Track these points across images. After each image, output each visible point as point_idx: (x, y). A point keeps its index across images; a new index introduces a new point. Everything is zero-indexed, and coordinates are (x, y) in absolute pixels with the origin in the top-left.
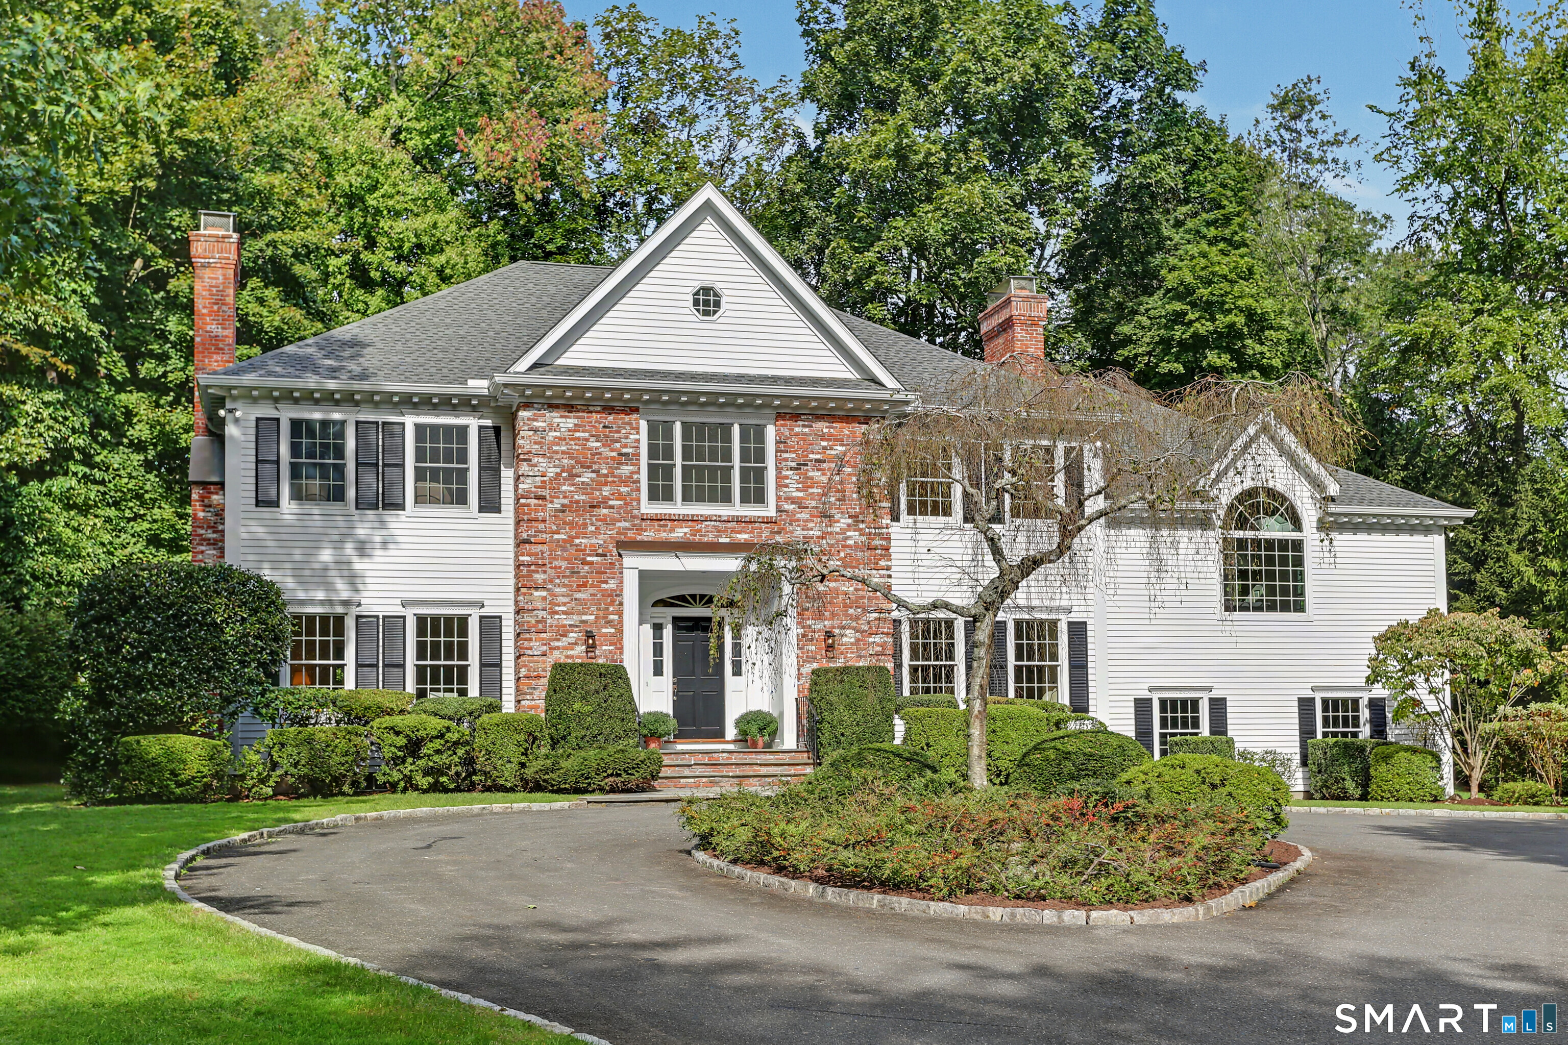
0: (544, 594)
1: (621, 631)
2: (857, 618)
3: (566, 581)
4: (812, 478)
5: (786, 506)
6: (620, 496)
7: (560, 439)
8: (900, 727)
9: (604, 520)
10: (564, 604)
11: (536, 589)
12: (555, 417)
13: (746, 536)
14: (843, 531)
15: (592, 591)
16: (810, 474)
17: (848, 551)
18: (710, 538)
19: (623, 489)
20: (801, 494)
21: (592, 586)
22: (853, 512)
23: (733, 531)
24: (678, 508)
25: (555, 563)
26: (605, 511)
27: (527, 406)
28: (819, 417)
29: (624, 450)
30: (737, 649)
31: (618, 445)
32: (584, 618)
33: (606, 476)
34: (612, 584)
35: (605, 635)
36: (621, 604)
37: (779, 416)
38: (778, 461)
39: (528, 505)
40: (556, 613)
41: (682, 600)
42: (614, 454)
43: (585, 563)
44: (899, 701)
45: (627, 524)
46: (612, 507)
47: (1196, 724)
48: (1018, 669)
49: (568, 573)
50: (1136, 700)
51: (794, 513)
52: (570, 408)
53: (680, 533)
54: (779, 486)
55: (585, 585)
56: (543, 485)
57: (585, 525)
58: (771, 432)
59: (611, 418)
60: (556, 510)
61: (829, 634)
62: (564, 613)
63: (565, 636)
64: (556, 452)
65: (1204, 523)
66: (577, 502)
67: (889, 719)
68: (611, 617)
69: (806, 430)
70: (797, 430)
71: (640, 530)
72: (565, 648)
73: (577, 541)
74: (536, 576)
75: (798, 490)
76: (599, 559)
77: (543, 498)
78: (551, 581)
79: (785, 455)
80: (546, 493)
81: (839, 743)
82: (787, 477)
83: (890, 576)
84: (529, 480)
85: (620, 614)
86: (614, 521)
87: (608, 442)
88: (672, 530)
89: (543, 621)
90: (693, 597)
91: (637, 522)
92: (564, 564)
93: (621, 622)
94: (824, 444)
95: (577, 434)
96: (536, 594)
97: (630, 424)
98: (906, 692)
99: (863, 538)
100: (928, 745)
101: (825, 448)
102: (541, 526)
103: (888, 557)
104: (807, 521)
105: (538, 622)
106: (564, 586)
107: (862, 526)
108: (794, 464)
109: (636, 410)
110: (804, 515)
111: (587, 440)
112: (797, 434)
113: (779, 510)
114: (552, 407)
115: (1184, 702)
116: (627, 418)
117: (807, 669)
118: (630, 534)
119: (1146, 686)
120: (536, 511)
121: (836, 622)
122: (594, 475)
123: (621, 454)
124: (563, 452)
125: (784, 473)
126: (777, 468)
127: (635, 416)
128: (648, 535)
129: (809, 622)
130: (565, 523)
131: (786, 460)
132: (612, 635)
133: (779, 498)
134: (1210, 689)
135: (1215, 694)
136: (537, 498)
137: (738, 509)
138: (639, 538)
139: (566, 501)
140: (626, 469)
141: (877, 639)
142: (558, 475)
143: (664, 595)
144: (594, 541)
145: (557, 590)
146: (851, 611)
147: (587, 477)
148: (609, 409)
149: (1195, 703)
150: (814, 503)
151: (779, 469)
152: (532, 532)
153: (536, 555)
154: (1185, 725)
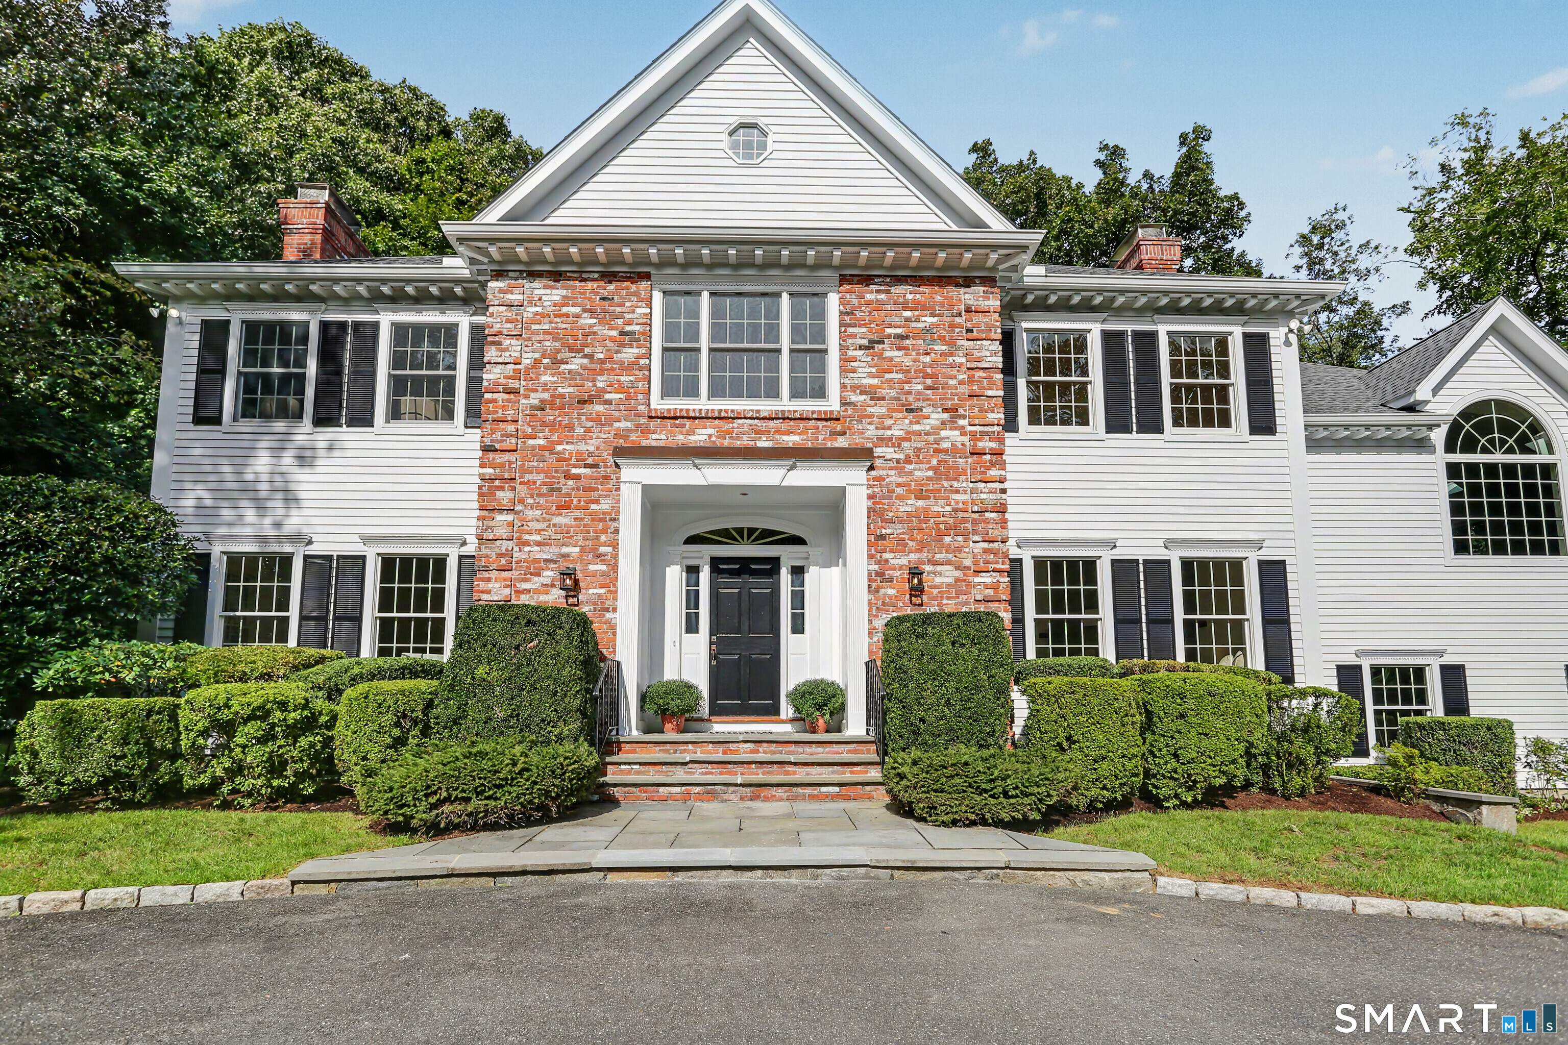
0: (510, 518)
1: (615, 568)
2: (959, 549)
3: (542, 501)
4: (891, 359)
5: (854, 398)
6: (620, 388)
7: (542, 315)
8: (1021, 705)
9: (597, 420)
10: (539, 532)
11: (501, 511)
12: (538, 288)
13: (796, 438)
14: (936, 430)
15: (577, 514)
16: (888, 354)
17: (941, 456)
18: (745, 441)
19: (625, 379)
20: (875, 381)
21: (577, 508)
22: (949, 404)
23: (778, 432)
24: (703, 403)
25: (528, 477)
26: (599, 408)
27: (499, 274)
28: (899, 280)
29: (628, 328)
30: (798, 599)
31: (620, 321)
32: (565, 550)
33: (603, 362)
34: (605, 505)
35: (594, 574)
36: (617, 531)
37: (844, 280)
38: (843, 337)
39: (494, 401)
40: (527, 543)
41: (726, 536)
42: (614, 333)
43: (568, 476)
44: (1019, 665)
45: (629, 425)
46: (607, 402)
47: (1422, 697)
48: (1188, 624)
49: (544, 490)
50: (1340, 668)
51: (865, 406)
52: (557, 276)
53: (702, 435)
54: (844, 371)
55: (567, 506)
56: (517, 376)
57: (571, 427)
58: (833, 301)
59: (611, 287)
60: (533, 408)
61: (915, 572)
62: (538, 544)
63: (539, 575)
64: (537, 333)
65: (1421, 445)
66: (562, 396)
67: (1003, 692)
68: (603, 549)
69: (882, 296)
70: (869, 297)
71: (646, 431)
72: (537, 592)
73: (559, 448)
74: (500, 494)
75: (871, 375)
76: (587, 471)
77: (516, 392)
78: (521, 501)
79: (851, 330)
80: (521, 385)
81: (916, 733)
82: (854, 359)
83: (1003, 491)
84: (498, 369)
85: (615, 545)
86: (611, 420)
87: (606, 318)
88: (692, 432)
89: (509, 554)
90: (740, 531)
91: (643, 421)
92: (540, 478)
93: (615, 557)
94: (908, 314)
95: (565, 309)
96: (499, 518)
97: (637, 294)
98: (1031, 654)
99: (965, 439)
100: (1069, 739)
101: (907, 320)
102: (511, 428)
103: (1003, 465)
104: (881, 417)
105: (501, 555)
106: (539, 506)
107: (961, 422)
108: (864, 342)
109: (647, 276)
110: (879, 410)
111: (578, 316)
112: (869, 303)
113: (844, 403)
114: (533, 275)
115: (1404, 670)
116: (633, 287)
117: (880, 623)
118: (633, 437)
119: (1353, 650)
120: (504, 408)
121: (924, 556)
122: (585, 361)
123: (623, 333)
124: (546, 332)
125: (851, 353)
126: (842, 348)
127: (644, 284)
128: (659, 438)
129: (887, 556)
130: (544, 424)
131: (853, 336)
132: (603, 574)
133: (843, 386)
134: (1441, 653)
135: (1448, 660)
136: (509, 391)
137: (785, 403)
138: (644, 443)
139: (546, 396)
140: (630, 353)
141: (985, 579)
142: (537, 362)
143: (699, 529)
144: (582, 447)
145: (529, 513)
146: (947, 539)
147: (576, 363)
148: (609, 276)
149: (1420, 672)
150: (893, 393)
151: (843, 349)
152: (498, 435)
153: (502, 466)
154: (1407, 700)
